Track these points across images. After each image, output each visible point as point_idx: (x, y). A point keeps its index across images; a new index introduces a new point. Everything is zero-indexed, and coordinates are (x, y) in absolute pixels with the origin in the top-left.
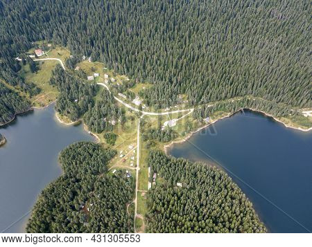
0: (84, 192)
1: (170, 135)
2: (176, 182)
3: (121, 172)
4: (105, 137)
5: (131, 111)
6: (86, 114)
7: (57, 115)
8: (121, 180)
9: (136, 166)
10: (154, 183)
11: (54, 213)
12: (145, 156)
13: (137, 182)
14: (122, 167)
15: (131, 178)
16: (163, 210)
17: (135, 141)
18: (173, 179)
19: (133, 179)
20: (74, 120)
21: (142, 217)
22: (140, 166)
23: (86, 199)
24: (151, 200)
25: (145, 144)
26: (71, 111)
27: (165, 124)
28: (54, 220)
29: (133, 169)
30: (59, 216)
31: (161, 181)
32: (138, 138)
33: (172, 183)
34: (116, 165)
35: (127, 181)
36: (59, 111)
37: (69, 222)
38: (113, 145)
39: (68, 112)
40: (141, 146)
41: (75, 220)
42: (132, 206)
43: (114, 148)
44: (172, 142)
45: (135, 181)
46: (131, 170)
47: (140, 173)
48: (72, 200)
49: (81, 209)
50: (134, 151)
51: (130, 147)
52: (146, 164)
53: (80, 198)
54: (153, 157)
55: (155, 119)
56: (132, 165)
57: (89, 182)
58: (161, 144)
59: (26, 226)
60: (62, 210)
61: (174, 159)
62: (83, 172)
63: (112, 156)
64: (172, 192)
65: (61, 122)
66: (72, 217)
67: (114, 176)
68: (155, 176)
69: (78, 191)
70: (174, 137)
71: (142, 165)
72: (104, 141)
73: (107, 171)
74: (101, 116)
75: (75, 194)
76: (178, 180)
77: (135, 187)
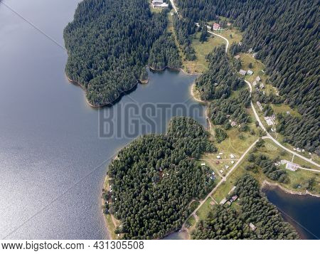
0: (169, 160)
1: (280, 175)
2: (251, 221)
3: (208, 169)
4: (217, 131)
5: (258, 125)
6: (216, 101)
7: (193, 86)
8: (203, 176)
9: (224, 176)
10: (229, 203)
11: (141, 157)
12: (240, 174)
13: (215, 189)
14: (213, 166)
15: (213, 181)
16: (219, 232)
17: (241, 155)
18: (249, 216)
19: (213, 184)
20: (202, 99)
21: (197, 219)
22: (228, 178)
23: (167, 167)
24: (215, 213)
25: (247, 164)
26: (206, 91)
27: (283, 162)
28: (138, 161)
29: (221, 175)
30: (142, 162)
31: (237, 206)
32: (245, 154)
33: (246, 218)
34: (208, 161)
35: (207, 180)
36: (197, 84)
37: (145, 172)
38: (219, 142)
39: (203, 90)
40: (242, 163)
41: (150, 175)
42: (197, 204)
43: (218, 146)
44: (276, 184)
45: (214, 187)
46: (218, 175)
47: (223, 184)
48: (158, 158)
49: (159, 170)
50: (232, 162)
51: (232, 156)
52: (234, 182)
53: (164, 162)
54: (245, 181)
55: (275, 149)
56: (222, 171)
57: (178, 156)
58: (263, 176)
59: (120, 150)
60: (147, 160)
61: (265, 199)
62: (180, 144)
63: (211, 151)
64: (239, 225)
65: (192, 94)
66: (150, 171)
67: (200, 168)
68: (234, 198)
69: (166, 155)
70: (282, 181)
71: (230, 179)
72: (213, 133)
73: (198, 159)
74: (227, 110)
75: (162, 156)
76: (254, 221)
77: (210, 191)
